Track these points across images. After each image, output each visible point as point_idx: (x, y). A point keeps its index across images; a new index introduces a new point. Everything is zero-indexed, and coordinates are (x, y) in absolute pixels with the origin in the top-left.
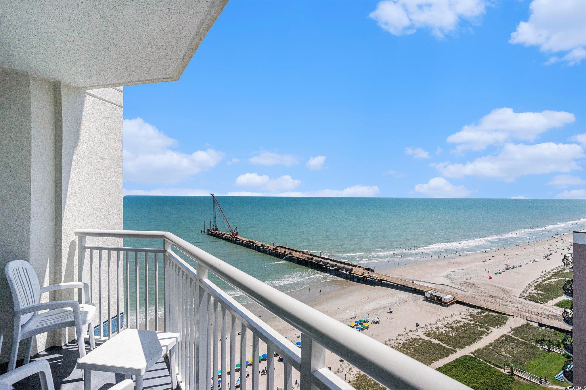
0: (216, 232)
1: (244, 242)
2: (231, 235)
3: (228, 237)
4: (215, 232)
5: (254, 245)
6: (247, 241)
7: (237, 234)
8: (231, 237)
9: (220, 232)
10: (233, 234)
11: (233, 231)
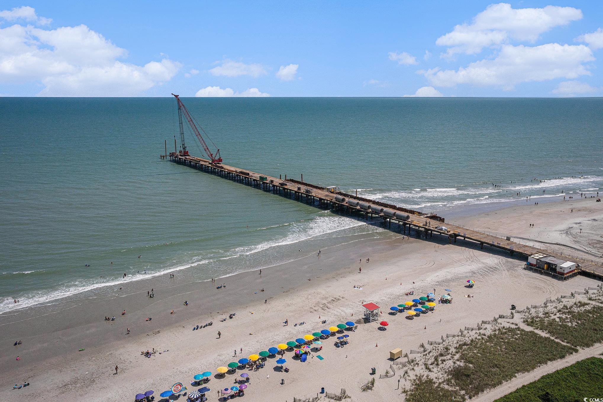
0: (186, 158)
1: (232, 173)
2: (210, 162)
3: (205, 165)
4: (183, 158)
5: (248, 178)
6: (236, 172)
7: (220, 160)
8: (210, 165)
9: (191, 158)
10: (213, 161)
11: (214, 156)
